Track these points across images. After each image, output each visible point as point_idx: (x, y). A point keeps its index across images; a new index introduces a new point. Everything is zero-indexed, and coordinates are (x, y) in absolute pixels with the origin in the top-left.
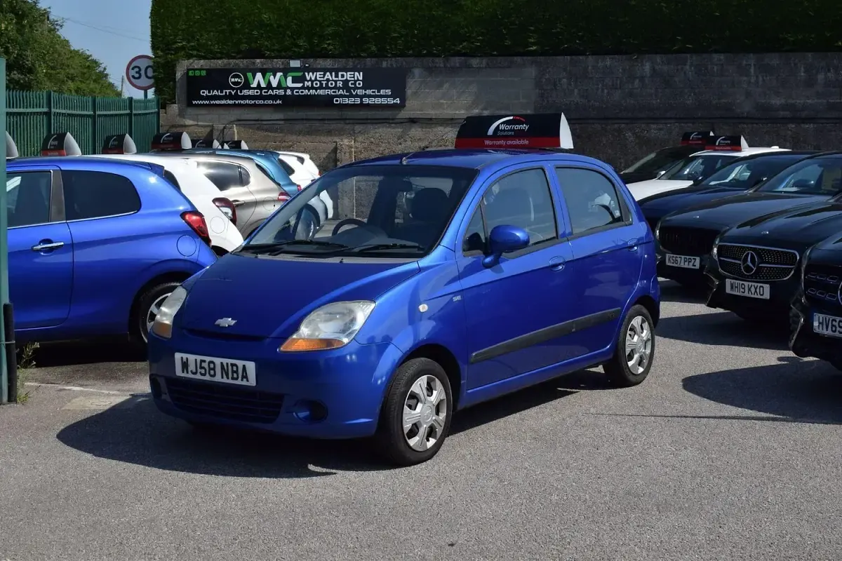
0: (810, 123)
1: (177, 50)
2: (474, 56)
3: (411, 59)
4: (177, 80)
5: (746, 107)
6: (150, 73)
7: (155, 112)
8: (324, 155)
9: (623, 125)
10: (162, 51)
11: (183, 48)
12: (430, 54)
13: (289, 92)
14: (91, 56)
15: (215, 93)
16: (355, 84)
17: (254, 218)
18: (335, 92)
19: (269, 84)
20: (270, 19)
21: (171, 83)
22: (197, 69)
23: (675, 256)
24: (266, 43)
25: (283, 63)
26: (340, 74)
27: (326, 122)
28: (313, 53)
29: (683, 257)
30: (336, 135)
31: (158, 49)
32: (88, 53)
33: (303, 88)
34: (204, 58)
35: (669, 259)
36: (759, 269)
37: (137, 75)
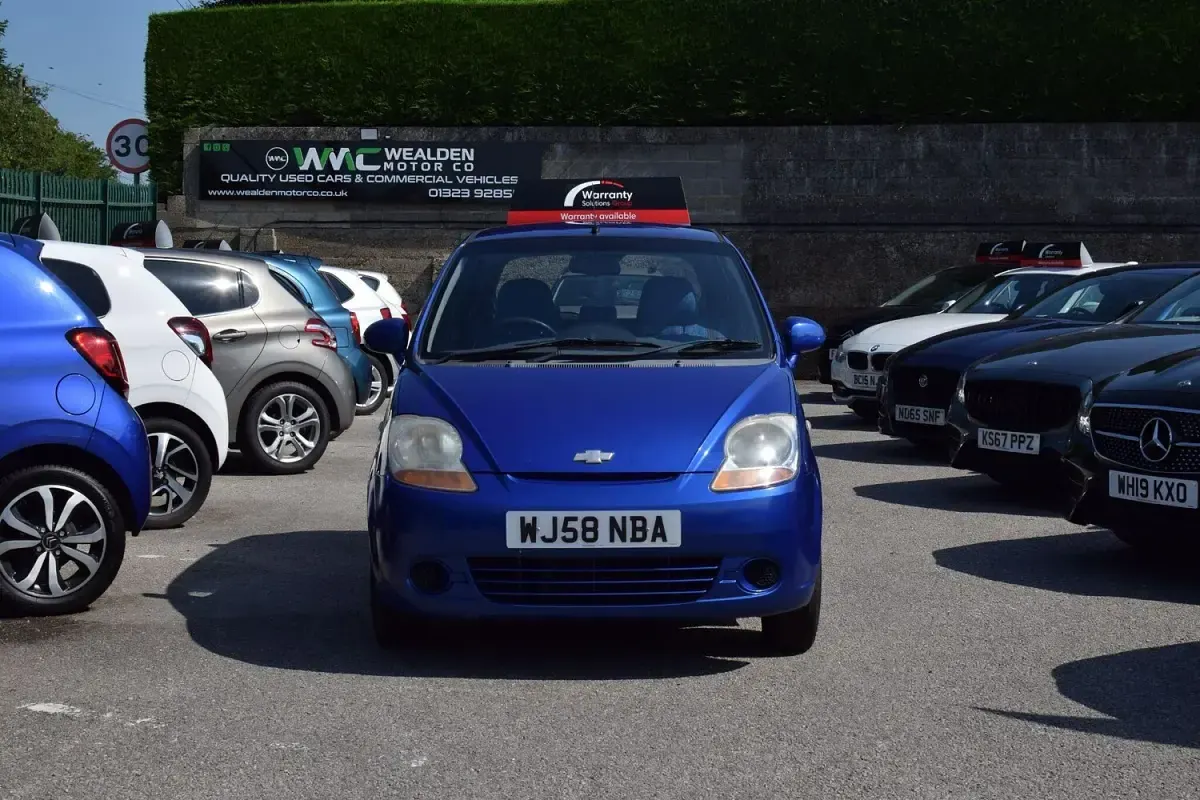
0: (1175, 233)
1: (188, 110)
2: (648, 125)
3: (550, 129)
4: (184, 158)
5: (1074, 208)
6: (144, 146)
7: (149, 207)
8: (413, 278)
9: (881, 235)
10: (162, 112)
11: (194, 108)
12: (580, 122)
13: (359, 179)
14: (92, 143)
15: (244, 178)
16: (461, 167)
17: (263, 362)
18: (431, 179)
19: (328, 165)
20: (331, 66)
21: (176, 162)
22: (215, 142)
23: (994, 431)
24: (324, 102)
25: (349, 134)
26: (439, 150)
27: (417, 226)
28: (398, 120)
29: (1009, 433)
30: (430, 246)
31: (155, 109)
32: (89, 140)
33: (381, 172)
34: (229, 124)
35: (984, 438)
36: (1175, 450)
37: (123, 150)
